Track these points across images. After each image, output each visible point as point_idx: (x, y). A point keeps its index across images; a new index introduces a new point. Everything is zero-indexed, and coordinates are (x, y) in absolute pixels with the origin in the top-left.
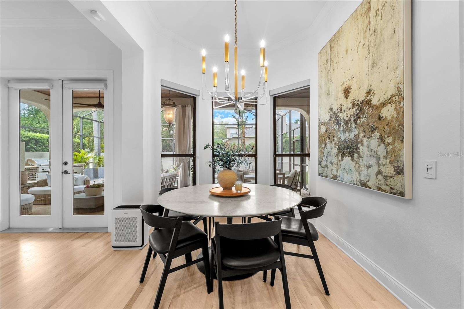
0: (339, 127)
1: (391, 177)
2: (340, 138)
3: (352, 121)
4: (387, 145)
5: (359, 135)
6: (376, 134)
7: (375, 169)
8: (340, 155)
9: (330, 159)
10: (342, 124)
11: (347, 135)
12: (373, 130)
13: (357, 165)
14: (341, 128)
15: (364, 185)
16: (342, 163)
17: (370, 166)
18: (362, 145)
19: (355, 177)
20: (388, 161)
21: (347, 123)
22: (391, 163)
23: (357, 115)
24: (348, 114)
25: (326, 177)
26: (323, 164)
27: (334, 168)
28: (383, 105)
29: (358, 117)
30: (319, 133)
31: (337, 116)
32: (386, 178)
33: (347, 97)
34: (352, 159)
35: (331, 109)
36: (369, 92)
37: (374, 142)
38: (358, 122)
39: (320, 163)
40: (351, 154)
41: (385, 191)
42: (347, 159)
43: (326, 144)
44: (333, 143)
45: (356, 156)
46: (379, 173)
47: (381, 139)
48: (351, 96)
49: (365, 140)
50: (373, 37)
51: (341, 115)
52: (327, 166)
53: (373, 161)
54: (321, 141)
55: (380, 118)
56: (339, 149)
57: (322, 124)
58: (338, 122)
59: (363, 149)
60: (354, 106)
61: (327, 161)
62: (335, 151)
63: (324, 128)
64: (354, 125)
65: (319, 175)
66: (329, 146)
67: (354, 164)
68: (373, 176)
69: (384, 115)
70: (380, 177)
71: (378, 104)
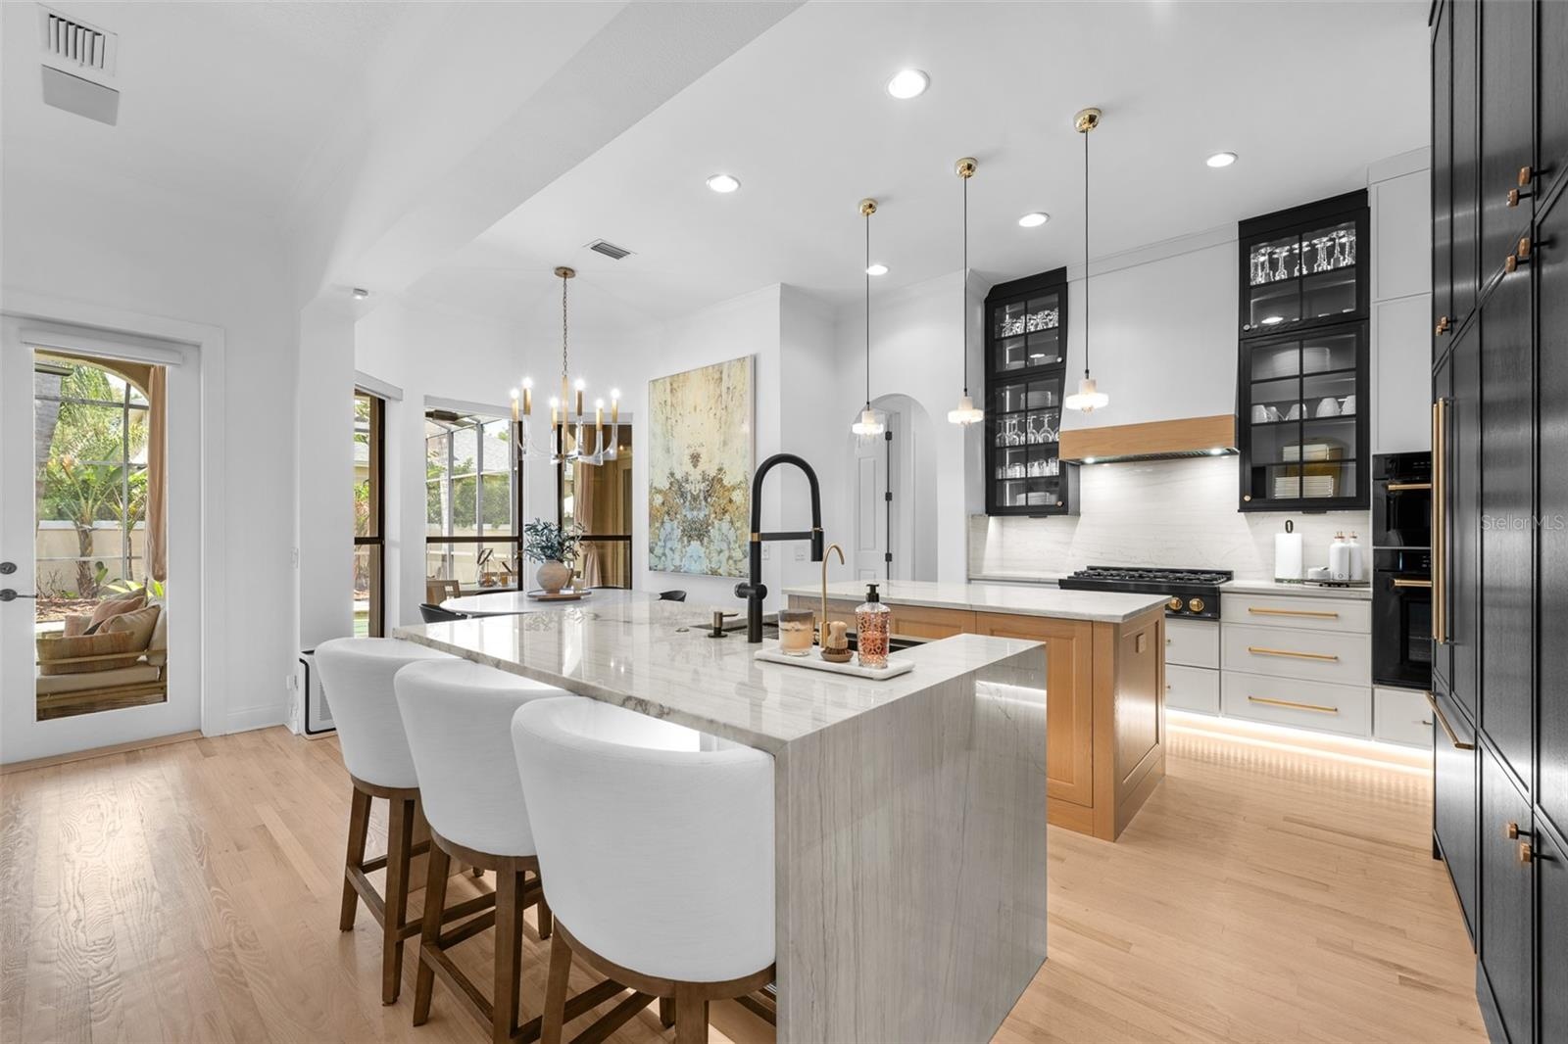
0: (685, 502)
1: (740, 561)
2: (685, 516)
3: (702, 498)
4: (737, 529)
5: (709, 515)
6: (727, 517)
7: (726, 554)
8: (685, 539)
9: (669, 545)
10: (689, 498)
11: (695, 513)
12: (725, 512)
13: (708, 551)
14: (687, 503)
15: (714, 573)
16: (687, 549)
17: (721, 551)
18: (713, 527)
19: (705, 565)
20: (737, 545)
21: (695, 498)
22: (739, 547)
23: (708, 491)
24: (696, 487)
25: (664, 570)
26: (658, 551)
27: (677, 556)
28: (734, 488)
29: (708, 494)
30: (651, 504)
31: (680, 486)
32: (735, 561)
33: (695, 466)
34: (702, 544)
35: (672, 474)
36: (720, 470)
37: (725, 525)
38: (709, 500)
39: (651, 551)
40: (700, 538)
41: (735, 576)
42: (695, 544)
43: (663, 523)
44: (676, 522)
45: (706, 539)
46: (730, 558)
47: (732, 522)
48: (702, 466)
49: (716, 522)
50: (724, 412)
51: (688, 487)
52: (664, 554)
53: (724, 546)
54: (652, 518)
55: (731, 501)
56: (684, 531)
57: (654, 490)
58: (683, 495)
59: (713, 532)
60: (704, 479)
61: (665, 547)
62: (678, 533)
63: (659, 499)
64: (703, 503)
65: (650, 569)
66: (668, 526)
67: (703, 549)
68: (724, 560)
69: (734, 499)
70: (731, 562)
71: (729, 486)
